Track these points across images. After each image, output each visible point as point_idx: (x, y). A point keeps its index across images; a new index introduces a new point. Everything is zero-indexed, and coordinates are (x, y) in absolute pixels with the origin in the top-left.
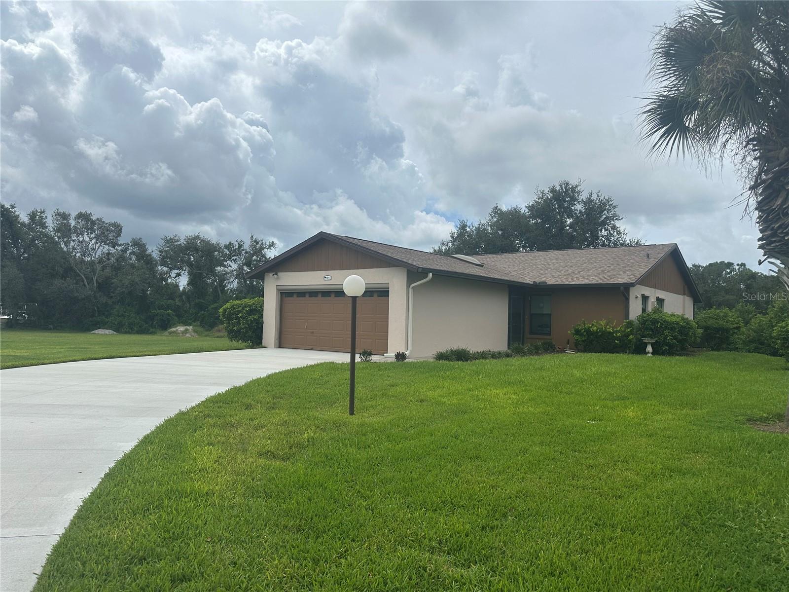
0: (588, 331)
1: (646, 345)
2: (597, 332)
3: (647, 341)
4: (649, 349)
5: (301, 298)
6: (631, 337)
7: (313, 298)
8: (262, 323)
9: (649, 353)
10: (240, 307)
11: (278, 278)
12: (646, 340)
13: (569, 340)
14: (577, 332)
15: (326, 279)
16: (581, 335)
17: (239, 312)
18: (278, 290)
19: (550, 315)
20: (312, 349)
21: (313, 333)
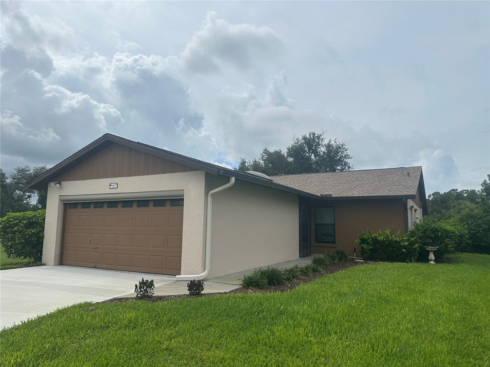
0: (375, 240)
1: (428, 253)
2: (384, 242)
3: (431, 250)
4: (432, 256)
5: (86, 209)
6: (417, 245)
7: (99, 209)
8: (42, 238)
9: (432, 260)
10: (18, 219)
11: (61, 188)
12: (430, 248)
13: (355, 249)
14: (363, 241)
15: (112, 187)
16: (368, 244)
17: (16, 225)
18: (61, 201)
19: (334, 225)
20: (95, 267)
21: (96, 248)
